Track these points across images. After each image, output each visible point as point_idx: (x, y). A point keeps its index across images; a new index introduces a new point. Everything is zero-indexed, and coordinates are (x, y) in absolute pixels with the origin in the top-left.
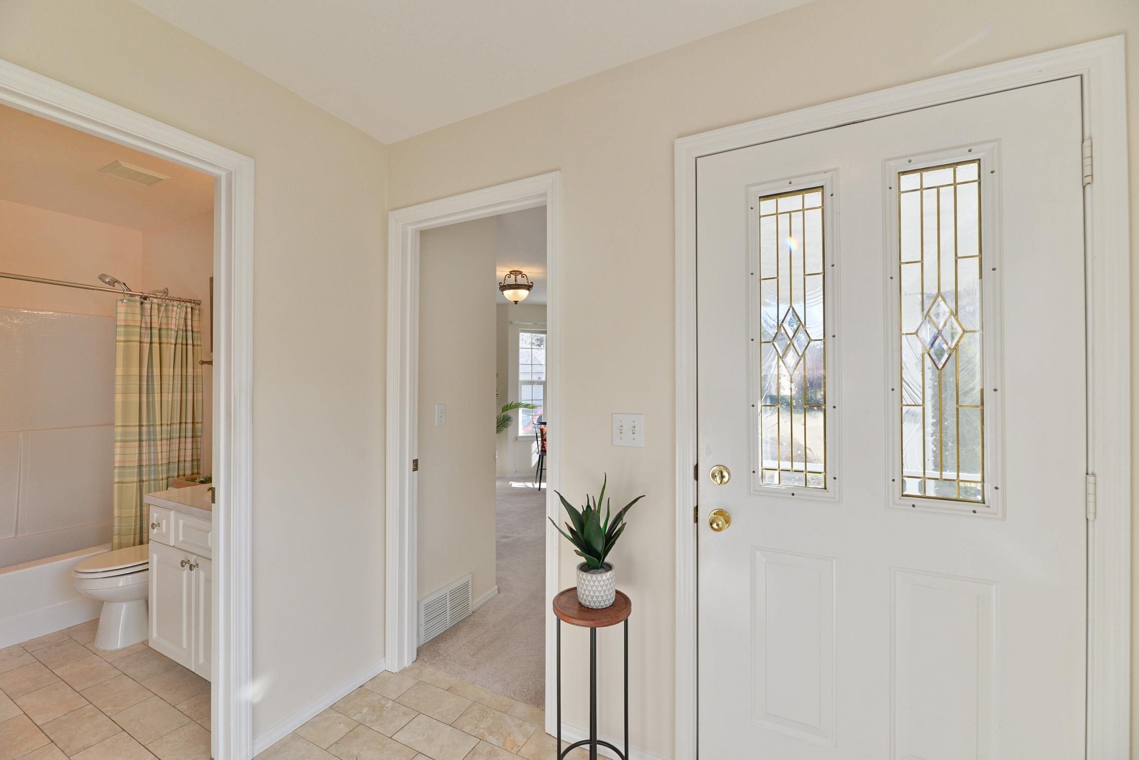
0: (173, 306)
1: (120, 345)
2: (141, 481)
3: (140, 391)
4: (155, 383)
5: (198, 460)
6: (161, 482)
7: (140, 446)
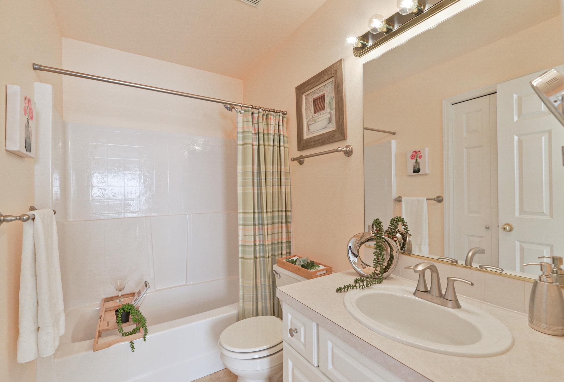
0: (271, 115)
1: (240, 148)
2: (256, 258)
3: (253, 185)
4: (262, 178)
5: (289, 242)
6: (268, 259)
7: (254, 229)
